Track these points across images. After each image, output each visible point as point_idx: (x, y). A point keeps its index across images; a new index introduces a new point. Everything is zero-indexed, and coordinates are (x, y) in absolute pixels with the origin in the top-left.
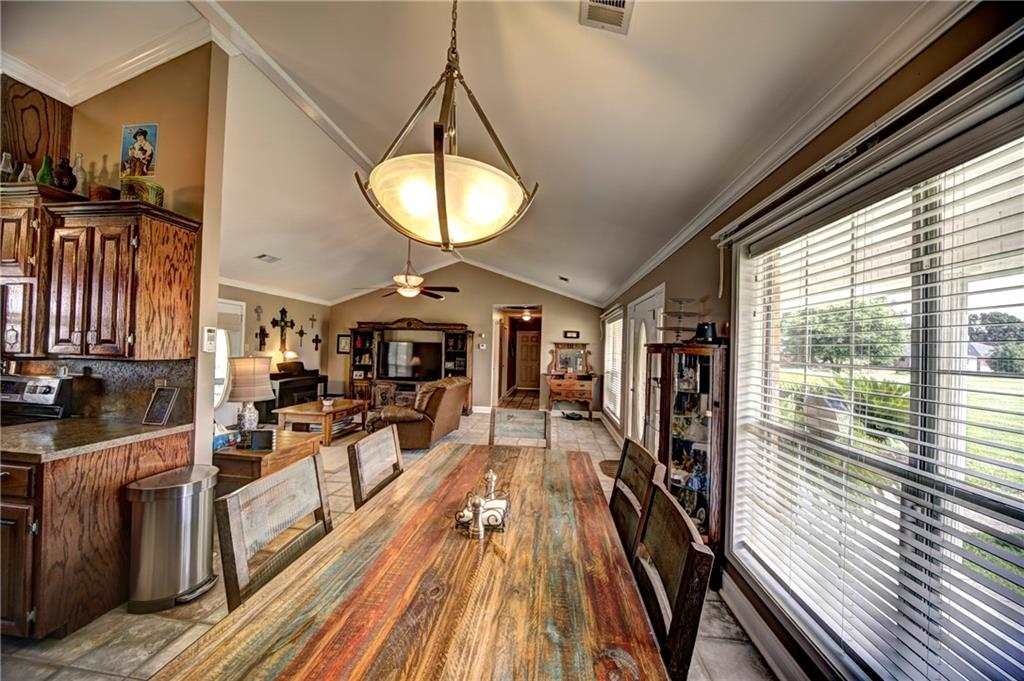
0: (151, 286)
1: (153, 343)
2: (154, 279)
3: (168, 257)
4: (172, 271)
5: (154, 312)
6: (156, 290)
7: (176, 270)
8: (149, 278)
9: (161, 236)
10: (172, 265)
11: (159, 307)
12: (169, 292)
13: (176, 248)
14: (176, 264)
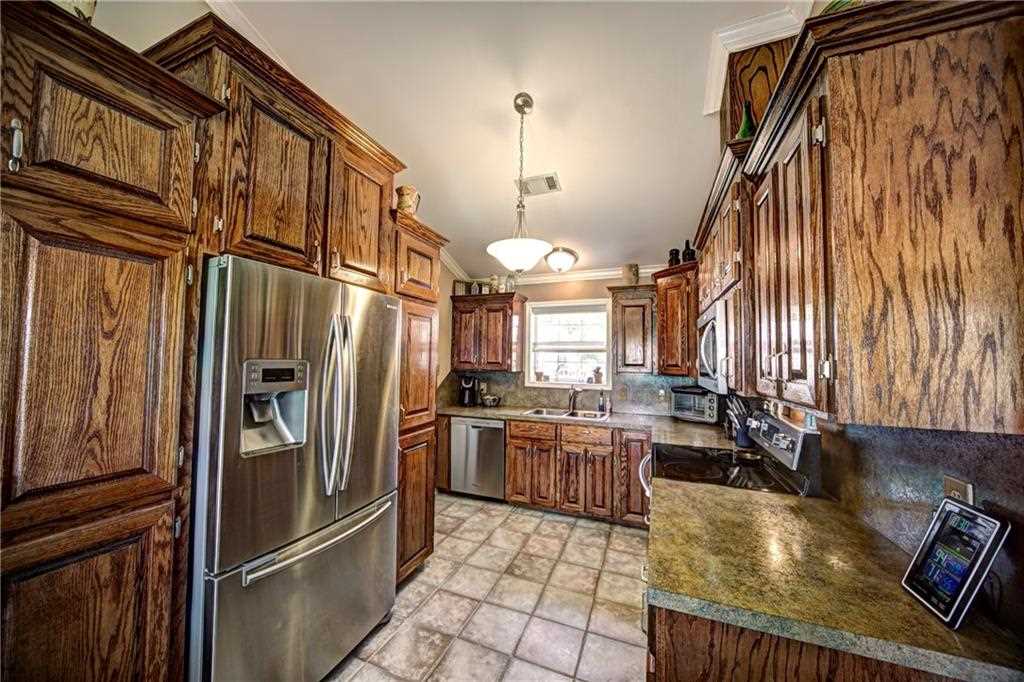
0: (870, 226)
1: (891, 378)
2: (879, 204)
3: (918, 130)
4: (939, 166)
5: (888, 293)
6: (889, 231)
7: (951, 158)
8: (862, 206)
9: (889, 83)
10: (939, 148)
11: (902, 278)
12: (932, 227)
13: (945, 93)
14: (949, 140)
